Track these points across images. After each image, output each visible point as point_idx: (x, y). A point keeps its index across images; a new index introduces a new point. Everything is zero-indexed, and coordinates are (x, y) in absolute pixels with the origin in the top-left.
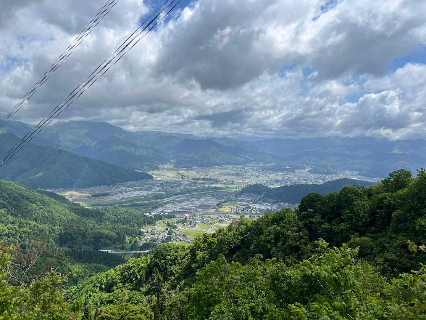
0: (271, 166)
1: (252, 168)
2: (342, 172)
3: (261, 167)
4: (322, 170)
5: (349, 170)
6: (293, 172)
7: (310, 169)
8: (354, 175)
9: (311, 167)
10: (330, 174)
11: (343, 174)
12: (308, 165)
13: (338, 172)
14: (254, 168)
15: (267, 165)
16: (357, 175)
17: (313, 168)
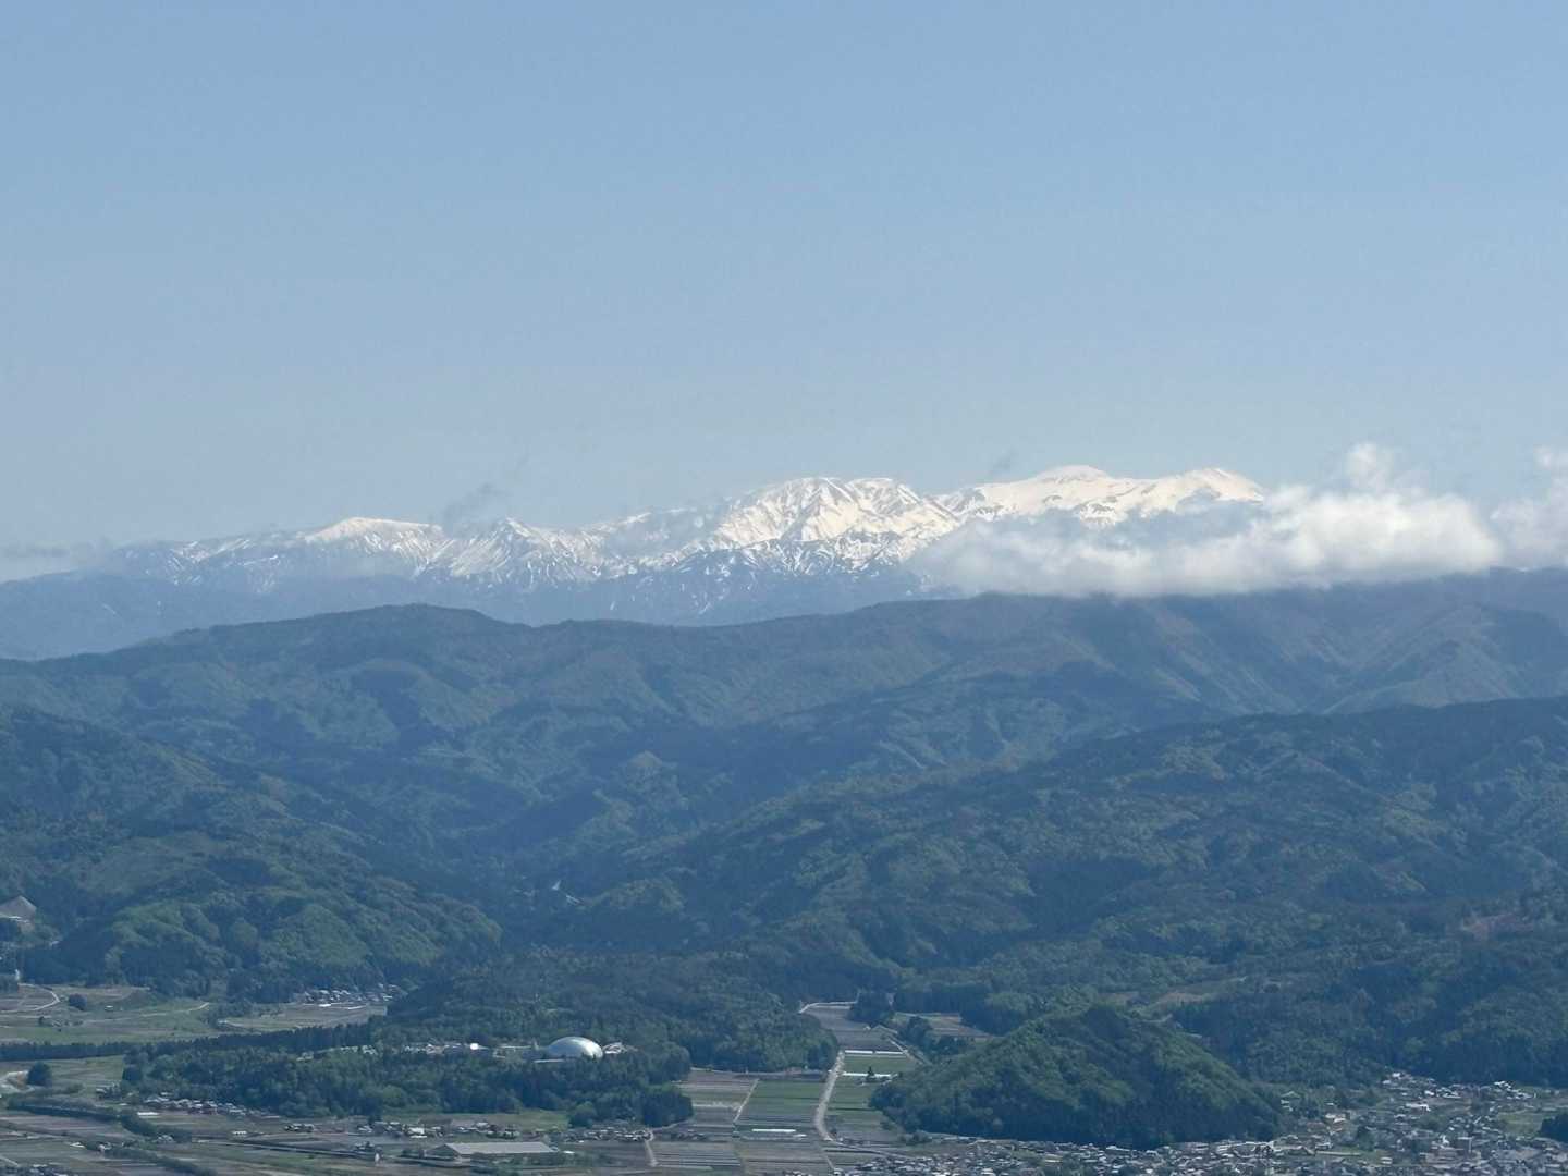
0: (318, 1039)
1: (37, 1077)
2: (1343, 1105)
3: (167, 1048)
4: (1072, 1080)
5: (1437, 1068)
6: (651, 1118)
7: (894, 1060)
8: (1514, 1145)
9: (913, 1036)
10: (1182, 1138)
11: (1362, 1133)
12: (866, 1014)
13: (1288, 1097)
14: (60, 1071)
15: (264, 1022)
16: (1551, 1144)
17: (947, 1045)
